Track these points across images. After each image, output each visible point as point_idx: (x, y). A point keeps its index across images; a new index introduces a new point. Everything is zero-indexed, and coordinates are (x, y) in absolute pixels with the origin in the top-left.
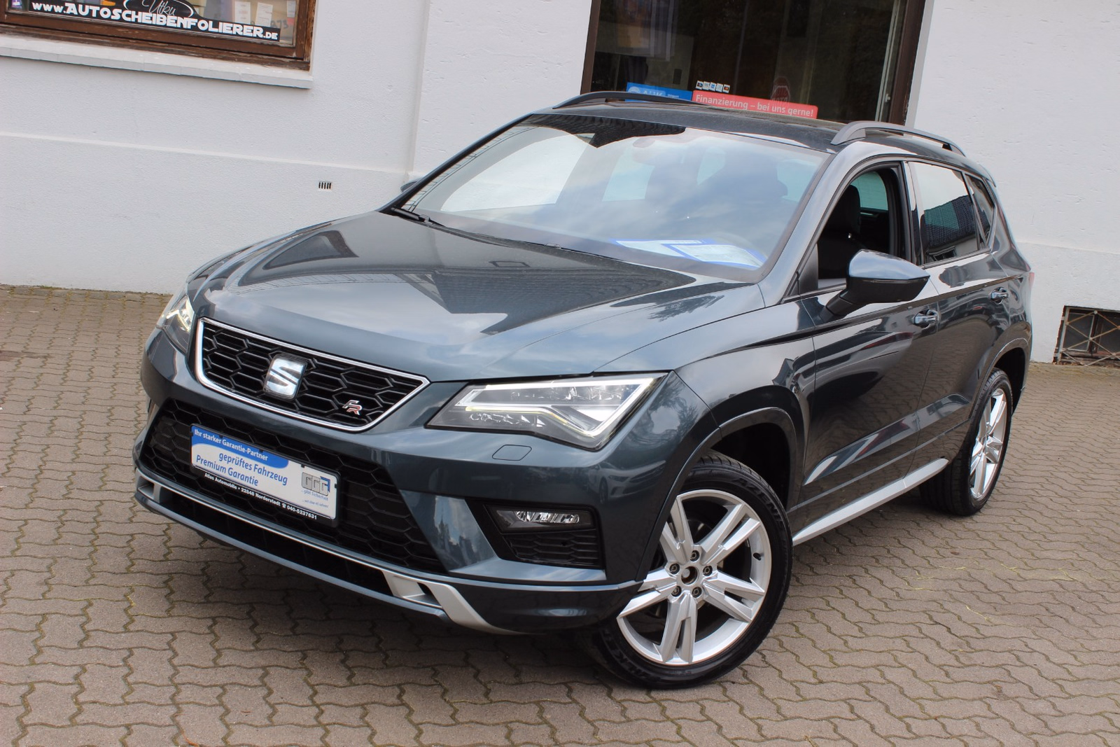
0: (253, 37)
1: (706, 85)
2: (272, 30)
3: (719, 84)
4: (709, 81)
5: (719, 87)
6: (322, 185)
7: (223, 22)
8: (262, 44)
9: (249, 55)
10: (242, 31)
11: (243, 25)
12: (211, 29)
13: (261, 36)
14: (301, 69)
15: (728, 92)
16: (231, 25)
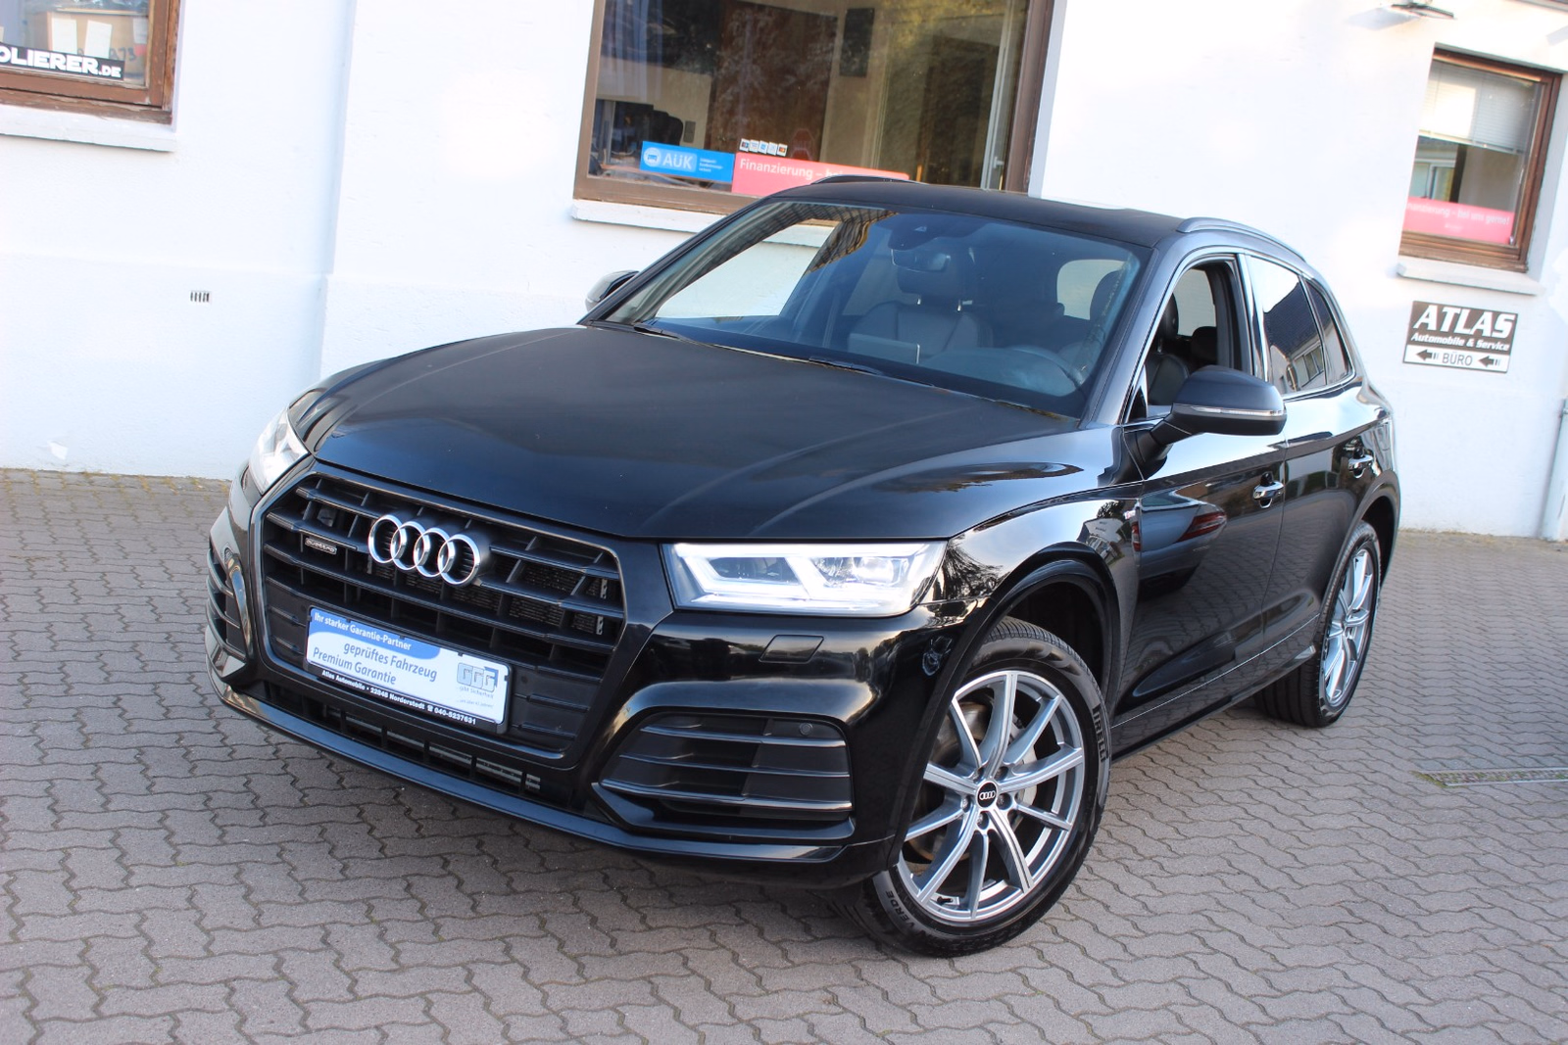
0: (82, 74)
1: (755, 145)
2: (110, 62)
3: (772, 144)
4: (759, 140)
5: (772, 148)
6: (195, 297)
7: (33, 49)
8: (97, 84)
9: (75, 100)
10: (65, 64)
11: (65, 54)
12: (16, 60)
13: (95, 72)
14: (158, 122)
15: (784, 154)
16: (47, 55)
